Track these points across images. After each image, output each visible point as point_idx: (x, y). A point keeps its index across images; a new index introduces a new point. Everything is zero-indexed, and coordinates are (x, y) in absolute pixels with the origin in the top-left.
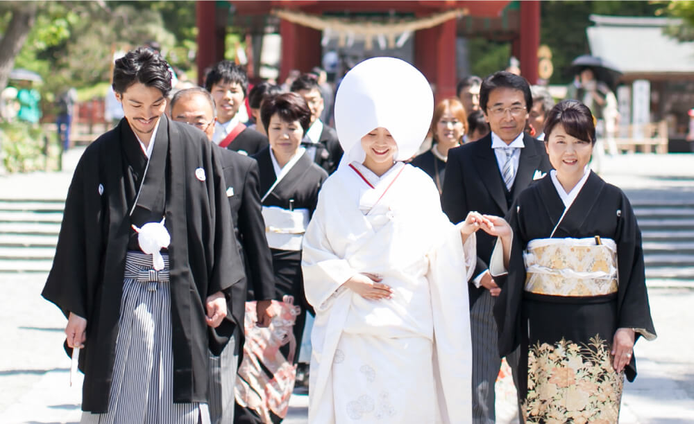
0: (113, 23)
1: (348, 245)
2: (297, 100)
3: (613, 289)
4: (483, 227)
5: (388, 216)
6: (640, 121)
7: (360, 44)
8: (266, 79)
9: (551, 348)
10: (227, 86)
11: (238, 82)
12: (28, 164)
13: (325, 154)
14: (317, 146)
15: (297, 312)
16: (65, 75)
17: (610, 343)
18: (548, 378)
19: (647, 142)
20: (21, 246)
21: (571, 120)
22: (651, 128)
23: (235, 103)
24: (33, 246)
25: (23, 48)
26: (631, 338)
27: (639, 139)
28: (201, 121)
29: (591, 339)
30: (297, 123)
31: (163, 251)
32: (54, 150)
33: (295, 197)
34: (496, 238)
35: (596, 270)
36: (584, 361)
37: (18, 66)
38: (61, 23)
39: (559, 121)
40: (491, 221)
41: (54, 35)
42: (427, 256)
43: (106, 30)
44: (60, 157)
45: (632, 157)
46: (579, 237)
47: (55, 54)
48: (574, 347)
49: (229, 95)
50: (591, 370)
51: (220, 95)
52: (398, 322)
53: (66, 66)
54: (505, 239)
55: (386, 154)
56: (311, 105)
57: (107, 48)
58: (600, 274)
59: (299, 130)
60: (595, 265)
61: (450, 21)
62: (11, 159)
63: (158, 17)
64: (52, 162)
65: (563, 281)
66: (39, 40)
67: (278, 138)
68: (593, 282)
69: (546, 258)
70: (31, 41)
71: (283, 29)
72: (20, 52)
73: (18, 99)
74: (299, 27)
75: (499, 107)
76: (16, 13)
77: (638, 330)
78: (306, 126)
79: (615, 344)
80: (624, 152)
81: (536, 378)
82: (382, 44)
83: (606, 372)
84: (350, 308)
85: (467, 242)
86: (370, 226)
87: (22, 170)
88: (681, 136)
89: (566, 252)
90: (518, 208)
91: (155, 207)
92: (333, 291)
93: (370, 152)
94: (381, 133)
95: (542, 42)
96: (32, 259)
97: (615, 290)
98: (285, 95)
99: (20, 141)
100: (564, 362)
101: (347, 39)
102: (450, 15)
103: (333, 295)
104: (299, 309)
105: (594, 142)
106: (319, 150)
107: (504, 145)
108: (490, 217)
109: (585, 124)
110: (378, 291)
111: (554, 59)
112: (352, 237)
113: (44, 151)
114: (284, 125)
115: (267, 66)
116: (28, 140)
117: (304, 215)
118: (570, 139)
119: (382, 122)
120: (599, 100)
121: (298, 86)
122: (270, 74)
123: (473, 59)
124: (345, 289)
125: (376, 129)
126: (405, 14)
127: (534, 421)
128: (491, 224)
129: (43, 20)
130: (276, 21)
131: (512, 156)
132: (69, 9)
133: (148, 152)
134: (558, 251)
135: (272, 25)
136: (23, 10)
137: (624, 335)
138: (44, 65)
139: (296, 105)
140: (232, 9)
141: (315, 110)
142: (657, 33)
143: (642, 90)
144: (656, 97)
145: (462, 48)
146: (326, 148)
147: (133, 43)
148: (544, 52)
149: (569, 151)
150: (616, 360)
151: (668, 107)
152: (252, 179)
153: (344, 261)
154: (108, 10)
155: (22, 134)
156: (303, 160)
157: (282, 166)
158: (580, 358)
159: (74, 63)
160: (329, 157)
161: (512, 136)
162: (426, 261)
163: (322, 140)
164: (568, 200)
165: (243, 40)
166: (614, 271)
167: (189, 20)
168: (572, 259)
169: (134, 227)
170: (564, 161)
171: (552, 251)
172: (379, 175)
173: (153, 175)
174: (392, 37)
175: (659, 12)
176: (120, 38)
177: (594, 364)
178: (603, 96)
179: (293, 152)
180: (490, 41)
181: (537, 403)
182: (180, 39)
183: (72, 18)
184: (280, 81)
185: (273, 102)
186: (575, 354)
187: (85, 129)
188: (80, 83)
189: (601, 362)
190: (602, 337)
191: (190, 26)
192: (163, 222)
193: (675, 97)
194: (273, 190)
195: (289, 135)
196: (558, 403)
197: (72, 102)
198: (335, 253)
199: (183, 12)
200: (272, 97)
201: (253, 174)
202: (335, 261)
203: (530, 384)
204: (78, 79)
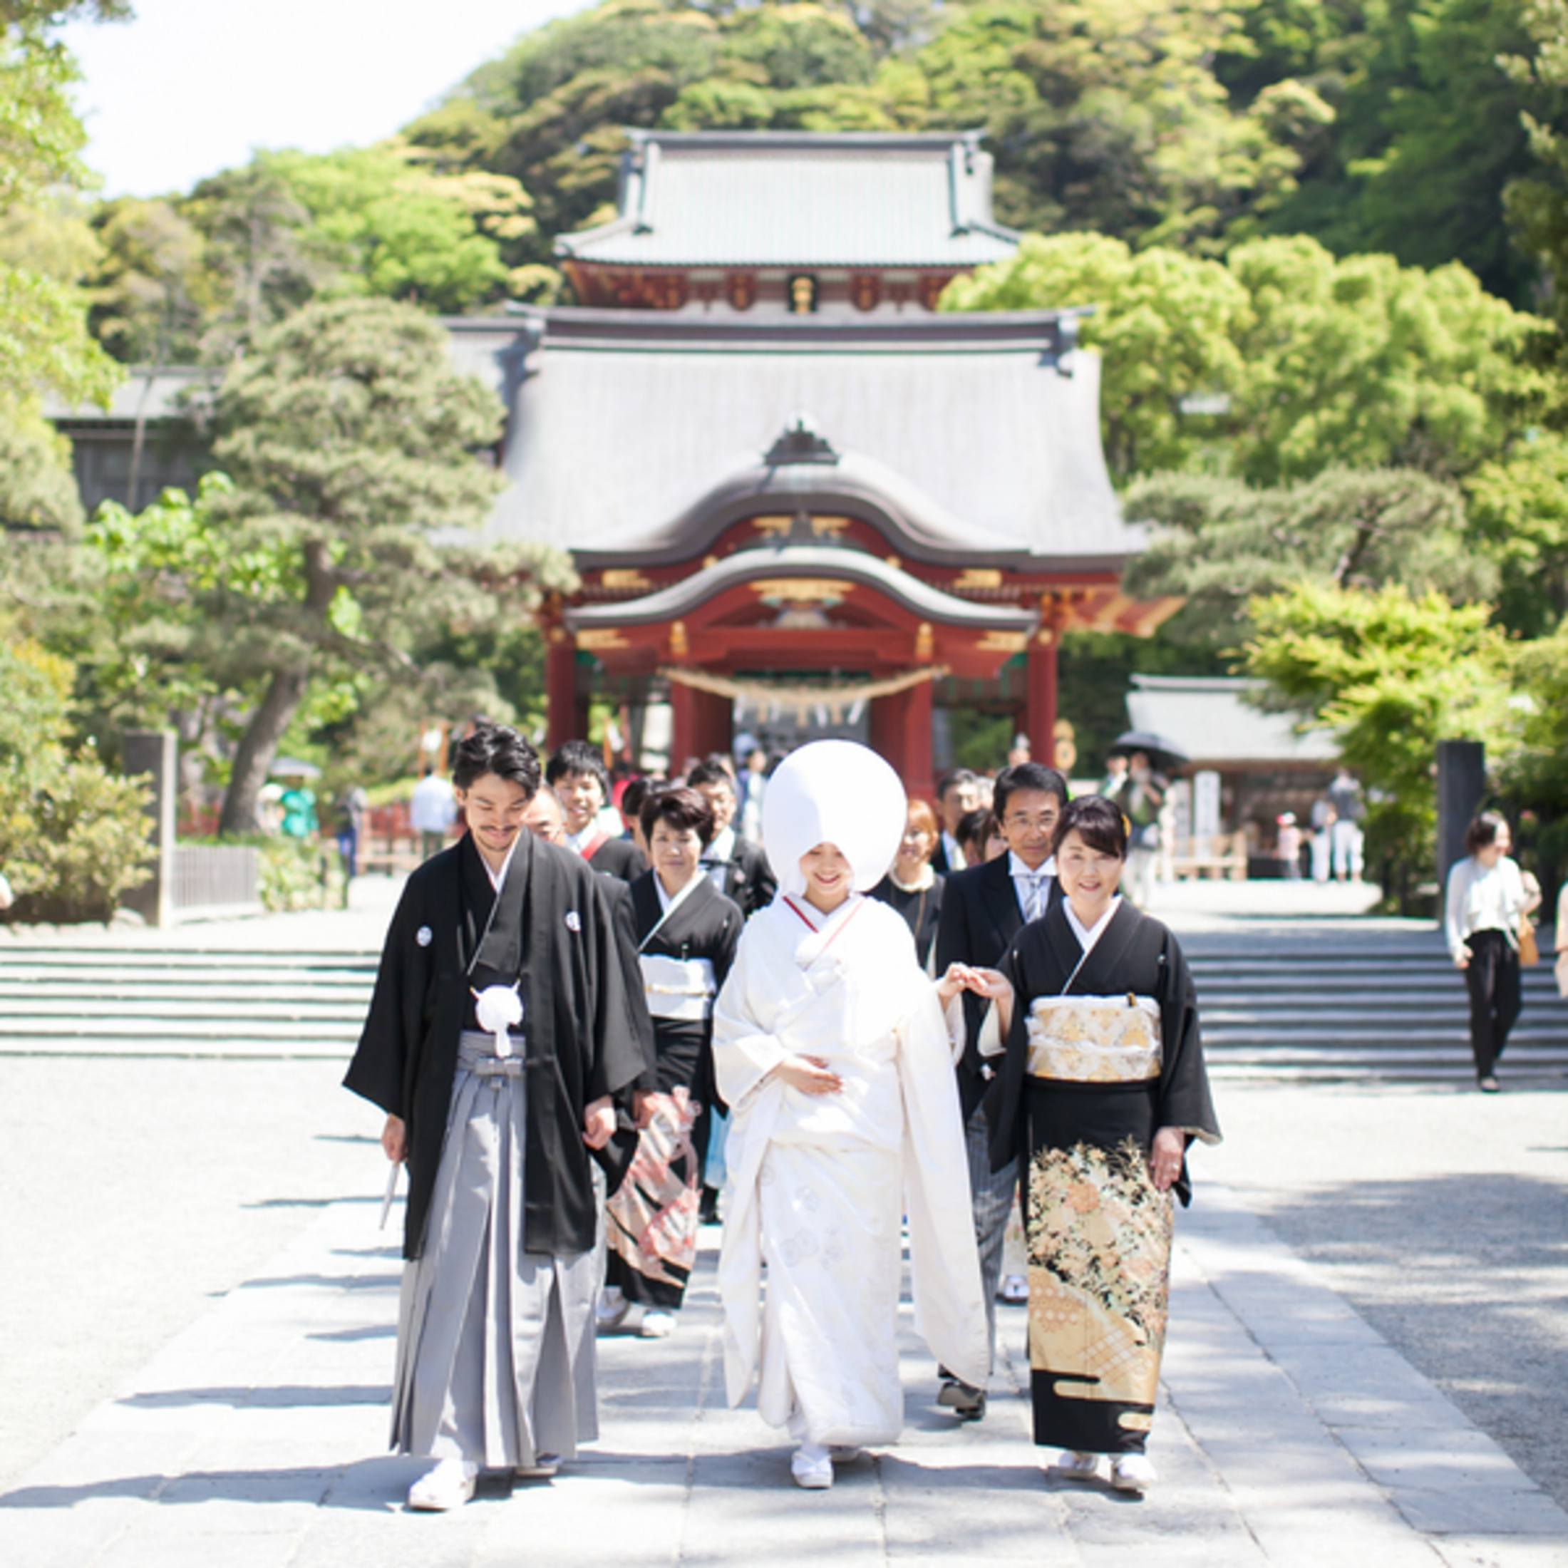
0: (422, 688)
1: (779, 1014)
2: (693, 799)
3: (1154, 1070)
4: (972, 985)
5: (838, 971)
6: (1206, 831)
7: (789, 719)
8: (649, 772)
9: (1063, 1155)
10: (578, 780)
11: (592, 772)
12: (298, 898)
13: (740, 876)
14: (728, 866)
15: (696, 1110)
16: (352, 766)
17: (1149, 1149)
18: (1063, 1200)
19: (1216, 862)
20: (287, 1019)
21: (1090, 825)
22: (1222, 841)
23: (590, 804)
24: (305, 1019)
25: (289, 726)
26: (1180, 1143)
27: (1205, 858)
28: (546, 829)
29: (1121, 1143)
30: (692, 833)
31: (512, 1030)
32: (336, 877)
33: (690, 940)
34: (989, 1000)
35: (1128, 1043)
36: (1112, 1174)
37: (282, 753)
38: (346, 689)
39: (1072, 826)
40: (984, 976)
41: (335, 707)
42: (895, 1031)
43: (412, 698)
44: (345, 887)
45: (1194, 885)
46: (1104, 993)
47: (338, 735)
48: (1096, 1154)
49: (580, 793)
50: (1121, 1187)
51: (567, 793)
52: (847, 1125)
53: (352, 753)
54: (1003, 1001)
55: (835, 882)
56: (716, 806)
57: (413, 726)
58: (1134, 1049)
59: (695, 842)
60: (1127, 1036)
61: (923, 685)
62: (273, 892)
63: (489, 679)
64: (333, 896)
65: (1080, 1060)
66: (313, 714)
67: (663, 853)
68: (1124, 1061)
69: (1055, 1025)
70: (301, 716)
71: (673, 696)
72: (285, 732)
73: (282, 802)
74: (698, 693)
75: (1021, 817)
76: (278, 674)
77: (1190, 1130)
78: (707, 836)
79: (1155, 1150)
80: (1182, 877)
81: (1041, 1201)
82: (822, 719)
83: (1143, 1189)
84: (781, 1106)
85: (950, 1008)
86: (810, 987)
87: (288, 908)
88: (1266, 854)
89: (1084, 1016)
90: (1015, 953)
91: (503, 966)
92: (756, 1081)
93: (812, 878)
94: (828, 851)
95: (1060, 715)
96: (304, 1038)
97: (1157, 1073)
98: (678, 792)
99: (285, 864)
100: (1082, 1176)
101: (770, 711)
102: (922, 675)
103: (756, 1088)
104: (699, 1107)
105: (1124, 857)
106: (731, 872)
107: (1028, 871)
108: (981, 970)
109: (1111, 831)
110: (820, 1082)
111: (1077, 740)
112: (785, 1003)
113: (322, 880)
114: (673, 835)
115: (652, 752)
116: (297, 863)
117: (704, 966)
118: (1089, 853)
119: (830, 835)
120: (1155, 796)
121: (698, 778)
122: (655, 764)
123: (957, 740)
124: (773, 1079)
125: (820, 846)
126: (855, 674)
127: (1039, 1263)
128: (982, 982)
129: (318, 684)
130: (665, 684)
131: (1039, 887)
132: (357, 668)
133: (497, 883)
134: (1073, 1014)
135: (659, 690)
136: (289, 669)
137: (1168, 1139)
138: (321, 752)
139: (690, 806)
140: (598, 666)
141: (724, 812)
142: (1229, 701)
143: (1208, 788)
144: (1229, 796)
145: (940, 724)
146: (741, 867)
147: (452, 717)
148: (1063, 730)
149: (1088, 870)
150: (1157, 1173)
151: (1246, 810)
152: (624, 910)
153: (772, 1038)
154: (415, 668)
155: (288, 853)
156: (704, 887)
157: (671, 895)
158: (1105, 1170)
159: (365, 748)
160: (746, 881)
161: (1041, 858)
162: (893, 1036)
163: (736, 855)
164: (1088, 940)
165: (615, 713)
166: (1154, 1044)
167: (536, 683)
168: (1094, 1027)
169: (473, 991)
170: (1081, 885)
171: (1064, 1014)
172: (826, 912)
173: (503, 919)
174: (836, 710)
175: (1233, 669)
176: (433, 711)
177: (1126, 1178)
178: (1161, 791)
179: (687, 876)
180: (982, 713)
181: (1044, 1238)
182: (523, 711)
183: (362, 681)
184: (670, 774)
185: (658, 802)
186: (1097, 1164)
187: (382, 846)
188: (373, 778)
189: (1137, 1175)
190: (1136, 1140)
191: (537, 693)
192: (515, 987)
193: (1257, 797)
194: (660, 931)
195: (678, 848)
196: (1079, 1236)
197: (359, 809)
198: (760, 1026)
199: (527, 671)
200: (657, 796)
201: (625, 903)
202: (759, 1038)
203: (1033, 1210)
204: (372, 774)
